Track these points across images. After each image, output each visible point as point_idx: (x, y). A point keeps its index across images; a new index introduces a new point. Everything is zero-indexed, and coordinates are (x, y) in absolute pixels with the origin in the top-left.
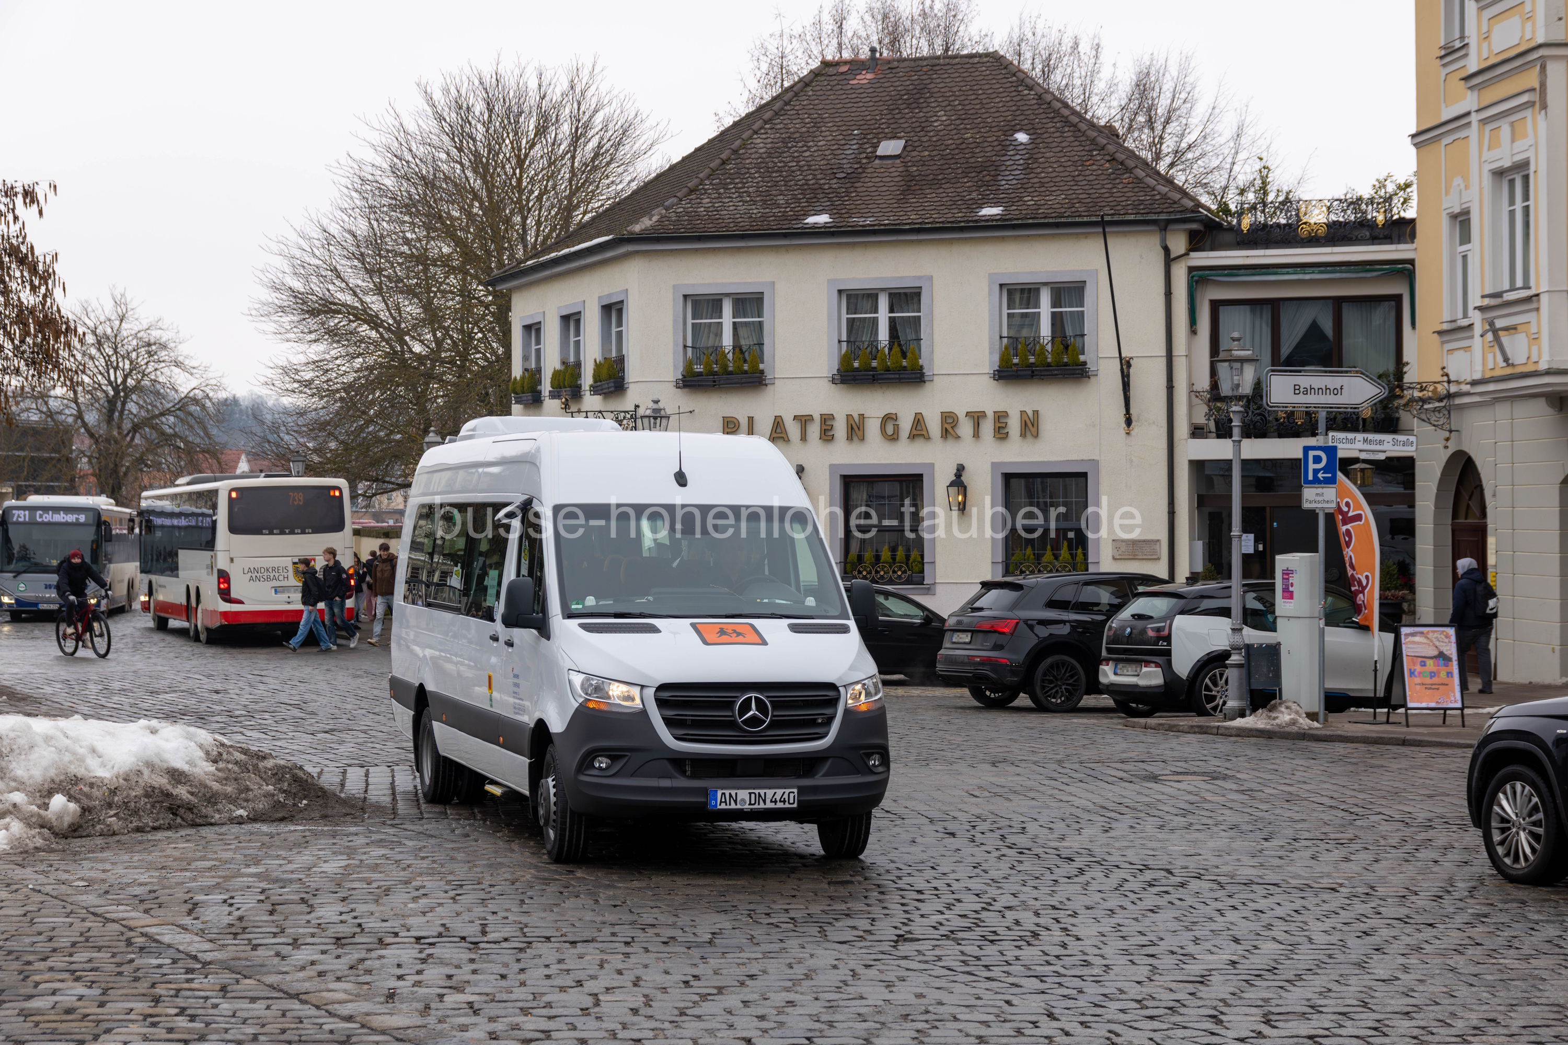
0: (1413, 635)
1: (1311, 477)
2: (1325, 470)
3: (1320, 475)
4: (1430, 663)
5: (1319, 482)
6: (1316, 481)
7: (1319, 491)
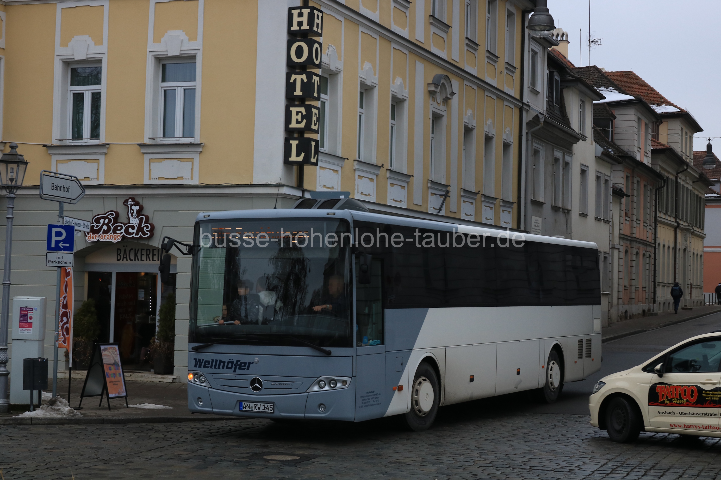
0: (105, 350)
1: (53, 246)
2: (64, 241)
3: (61, 245)
4: (112, 367)
5: (60, 249)
6: (57, 248)
7: (60, 255)
